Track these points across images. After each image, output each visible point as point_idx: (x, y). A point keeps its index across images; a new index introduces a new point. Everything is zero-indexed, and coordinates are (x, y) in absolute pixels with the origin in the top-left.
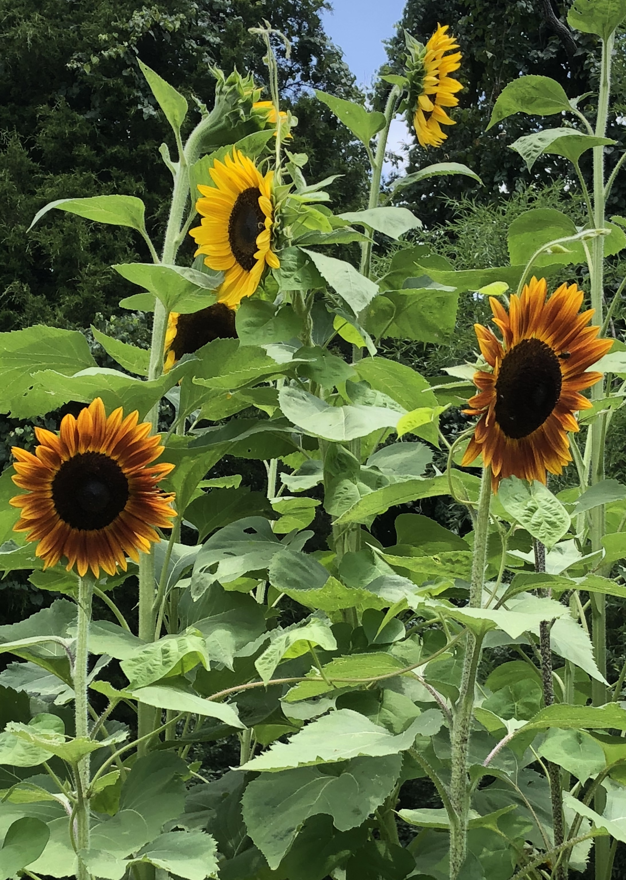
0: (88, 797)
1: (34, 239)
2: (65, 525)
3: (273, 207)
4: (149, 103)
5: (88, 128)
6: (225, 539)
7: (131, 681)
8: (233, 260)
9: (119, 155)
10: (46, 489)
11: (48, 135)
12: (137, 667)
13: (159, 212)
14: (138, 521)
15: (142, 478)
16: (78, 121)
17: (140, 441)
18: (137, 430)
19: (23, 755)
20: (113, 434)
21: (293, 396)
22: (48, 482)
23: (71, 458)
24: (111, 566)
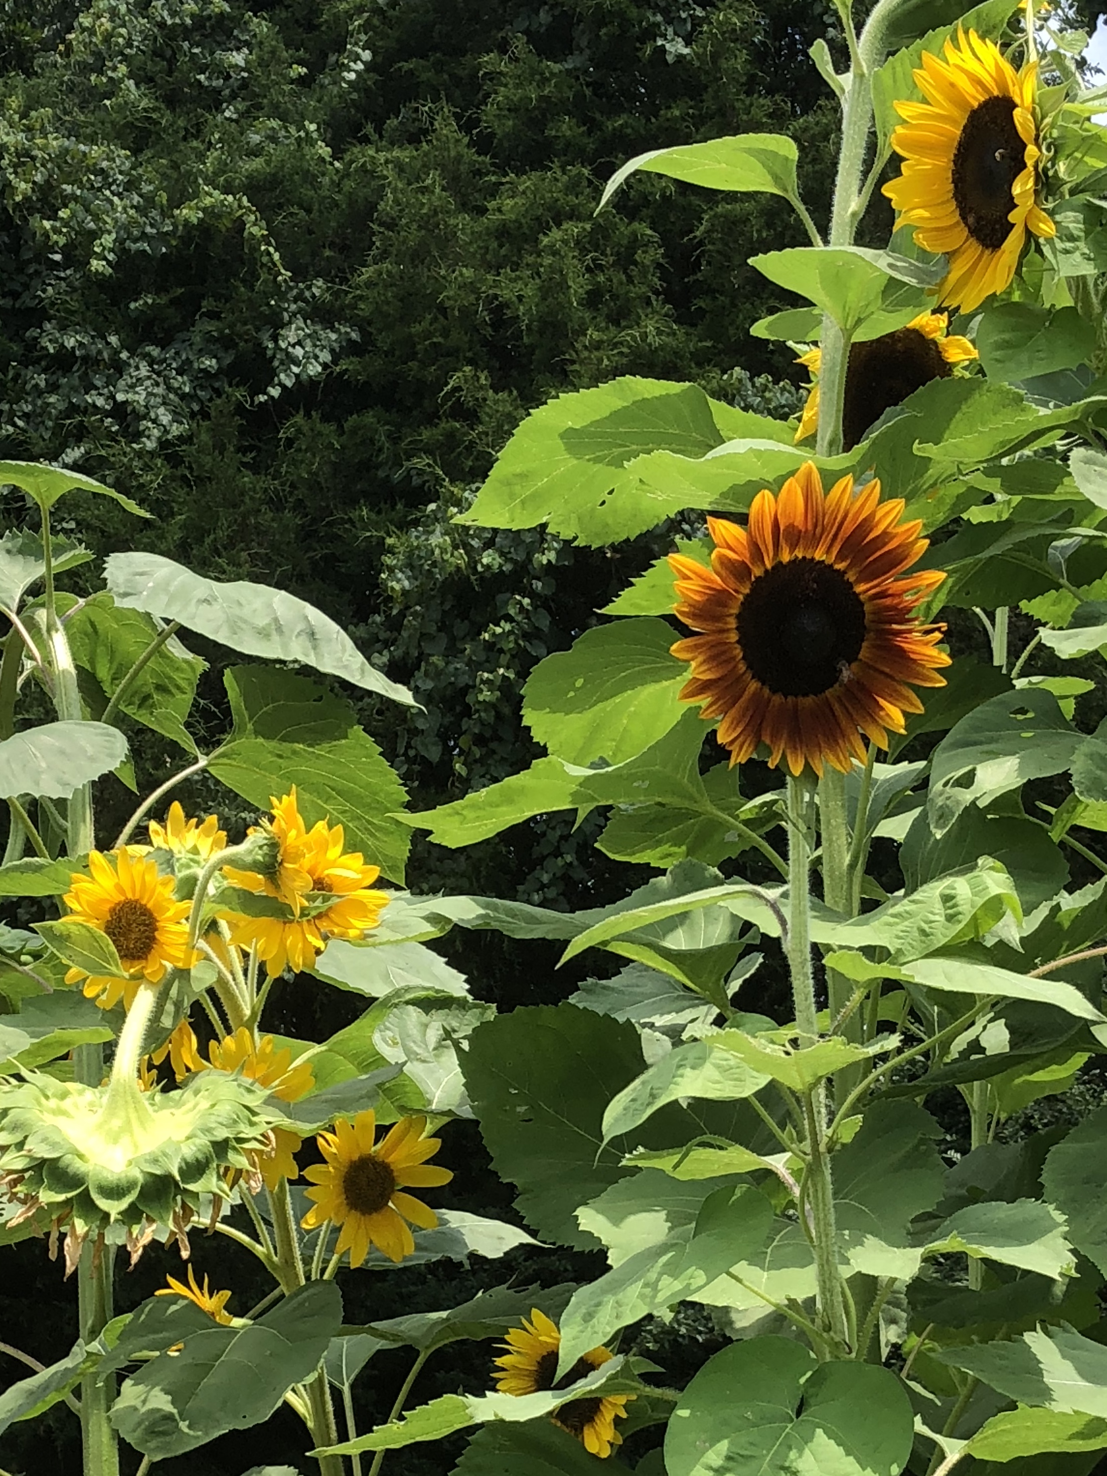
0: (830, 1150)
1: (490, 292)
2: (761, 689)
3: (1037, 129)
4: (676, 33)
5: (571, 87)
6: (977, 729)
7: (893, 952)
8: (963, 232)
9: (629, 131)
10: (729, 626)
11: (502, 106)
12: (900, 927)
13: (702, 228)
14: (882, 677)
15: (888, 601)
16: (553, 74)
17: (885, 533)
18: (878, 516)
19: (718, 1082)
20: (836, 524)
21: (1095, 464)
22: (731, 615)
23: (766, 571)
24: (842, 757)
